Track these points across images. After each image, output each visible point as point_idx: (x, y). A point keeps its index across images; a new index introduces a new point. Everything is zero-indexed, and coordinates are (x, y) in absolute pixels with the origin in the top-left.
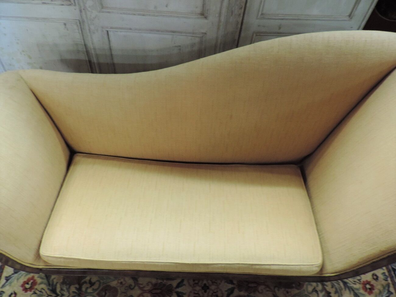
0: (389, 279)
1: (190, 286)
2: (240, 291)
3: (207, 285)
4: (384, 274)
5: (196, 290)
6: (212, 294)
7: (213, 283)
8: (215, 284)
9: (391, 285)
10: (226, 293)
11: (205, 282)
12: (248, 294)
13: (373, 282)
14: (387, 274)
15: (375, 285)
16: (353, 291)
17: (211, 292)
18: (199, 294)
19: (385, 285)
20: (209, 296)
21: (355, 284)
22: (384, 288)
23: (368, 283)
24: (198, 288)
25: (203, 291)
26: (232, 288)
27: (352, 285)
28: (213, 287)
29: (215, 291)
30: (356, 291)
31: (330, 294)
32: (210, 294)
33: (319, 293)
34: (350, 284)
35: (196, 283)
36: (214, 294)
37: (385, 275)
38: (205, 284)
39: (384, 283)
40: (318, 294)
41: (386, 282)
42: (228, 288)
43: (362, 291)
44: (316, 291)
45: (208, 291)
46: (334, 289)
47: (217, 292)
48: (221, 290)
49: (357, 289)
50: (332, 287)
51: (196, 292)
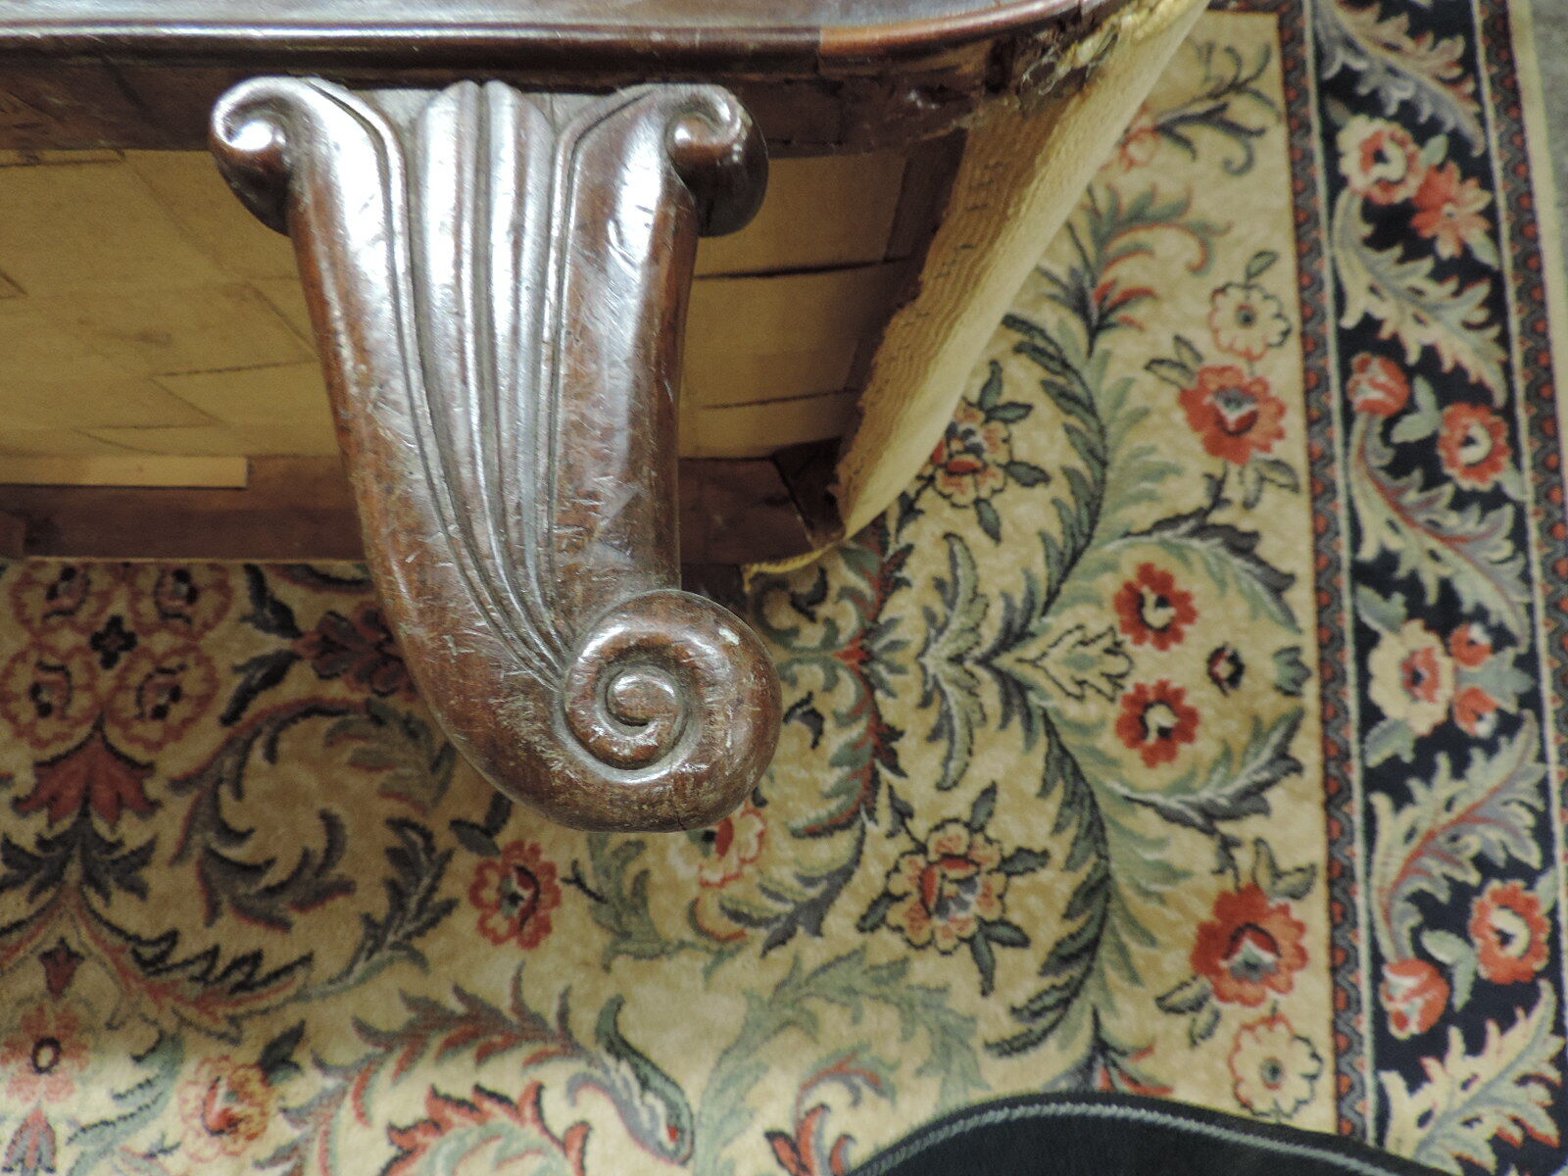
0: (1311, 689)
1: (26, 622)
2: (324, 676)
3: (128, 626)
4: (1286, 657)
5: (53, 650)
6: (149, 677)
7: (166, 616)
8: (178, 623)
9: (1311, 725)
10: (238, 681)
11: (119, 607)
12: (374, 697)
13: (1201, 696)
14: (1310, 656)
15: (1206, 713)
16: (1051, 731)
17: (145, 667)
18: (68, 675)
19: (1268, 718)
20: (128, 688)
21: (1080, 698)
22: (1258, 733)
23: (1168, 697)
24: (67, 639)
25: (97, 657)
26: (279, 654)
27: (1055, 702)
28: (161, 642)
29: (172, 662)
30: (1069, 739)
31: (896, 739)
32: (135, 679)
33: (829, 725)
34: (1045, 696)
35: (61, 612)
36: (161, 679)
37: (1296, 663)
38: (116, 622)
39: (1271, 705)
40: (819, 732)
41: (1287, 705)
42: (256, 653)
43: (1109, 742)
44: (815, 720)
45: (124, 657)
46: (931, 717)
47: (182, 668)
48: (204, 661)
49: (1082, 728)
50: (925, 702)
51: (52, 661)
